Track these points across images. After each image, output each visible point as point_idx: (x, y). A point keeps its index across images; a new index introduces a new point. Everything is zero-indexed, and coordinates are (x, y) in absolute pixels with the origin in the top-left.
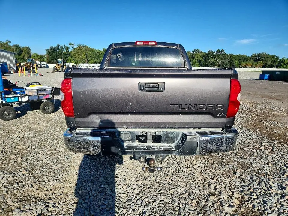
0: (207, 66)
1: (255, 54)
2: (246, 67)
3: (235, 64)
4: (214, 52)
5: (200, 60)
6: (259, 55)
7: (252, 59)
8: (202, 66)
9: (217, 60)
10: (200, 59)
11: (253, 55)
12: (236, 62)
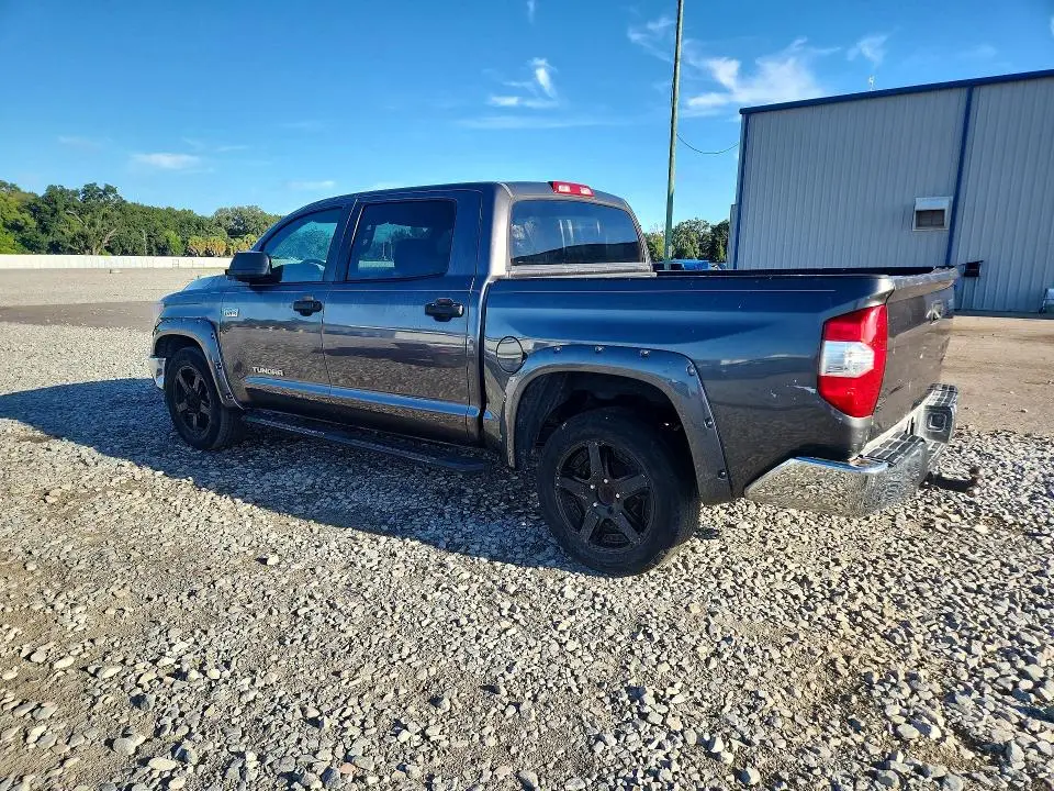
0: (55, 248)
1: (226, 210)
2: (208, 254)
3: (168, 241)
4: (76, 193)
5: (17, 220)
6: (239, 212)
7: (220, 225)
8: (31, 246)
9: (93, 224)
10: (19, 216)
11: (221, 211)
12: (172, 234)
